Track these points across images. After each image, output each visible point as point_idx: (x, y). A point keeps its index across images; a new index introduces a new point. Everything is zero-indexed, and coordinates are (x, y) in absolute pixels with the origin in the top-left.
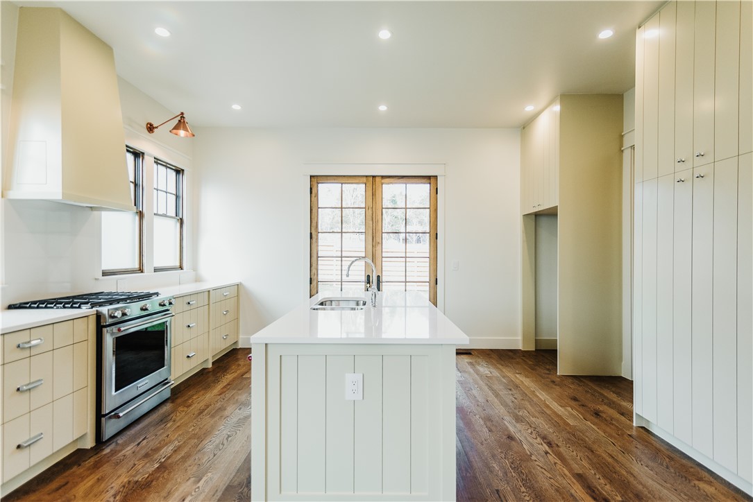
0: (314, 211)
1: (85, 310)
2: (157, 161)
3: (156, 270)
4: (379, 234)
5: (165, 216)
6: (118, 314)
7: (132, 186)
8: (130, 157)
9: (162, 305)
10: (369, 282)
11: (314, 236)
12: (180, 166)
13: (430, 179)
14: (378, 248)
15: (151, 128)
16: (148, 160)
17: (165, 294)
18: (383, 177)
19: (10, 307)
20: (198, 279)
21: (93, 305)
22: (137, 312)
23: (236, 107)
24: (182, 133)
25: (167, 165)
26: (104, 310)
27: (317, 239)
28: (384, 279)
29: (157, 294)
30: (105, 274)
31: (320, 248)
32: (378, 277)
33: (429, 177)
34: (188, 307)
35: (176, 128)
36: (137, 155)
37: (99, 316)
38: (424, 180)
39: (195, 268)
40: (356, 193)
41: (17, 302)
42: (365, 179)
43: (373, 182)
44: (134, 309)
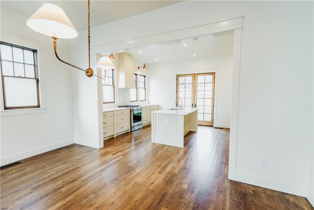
0: (177, 85)
1: (128, 108)
2: (140, 75)
3: (140, 101)
4: (196, 91)
5: (142, 88)
6: (133, 109)
7: (135, 82)
8: (135, 75)
9: (141, 108)
10: (193, 106)
11: (177, 92)
12: (145, 75)
13: (213, 74)
14: (196, 95)
15: (139, 68)
16: (138, 75)
17: (141, 106)
18: (197, 74)
19: (119, 107)
20: (149, 103)
21: (130, 107)
22: (136, 109)
23: (157, 60)
24: (145, 69)
25: (142, 76)
26: (131, 108)
27: (178, 93)
28: (197, 105)
29: (140, 106)
30: (131, 101)
31: (179, 95)
32: (195, 104)
33: (212, 73)
34: (146, 109)
35: (144, 68)
36: (136, 75)
37: (131, 109)
38: (211, 74)
39: (148, 101)
40: (189, 79)
41: (119, 106)
42: (192, 75)
43: (194, 76)
44: (136, 108)
